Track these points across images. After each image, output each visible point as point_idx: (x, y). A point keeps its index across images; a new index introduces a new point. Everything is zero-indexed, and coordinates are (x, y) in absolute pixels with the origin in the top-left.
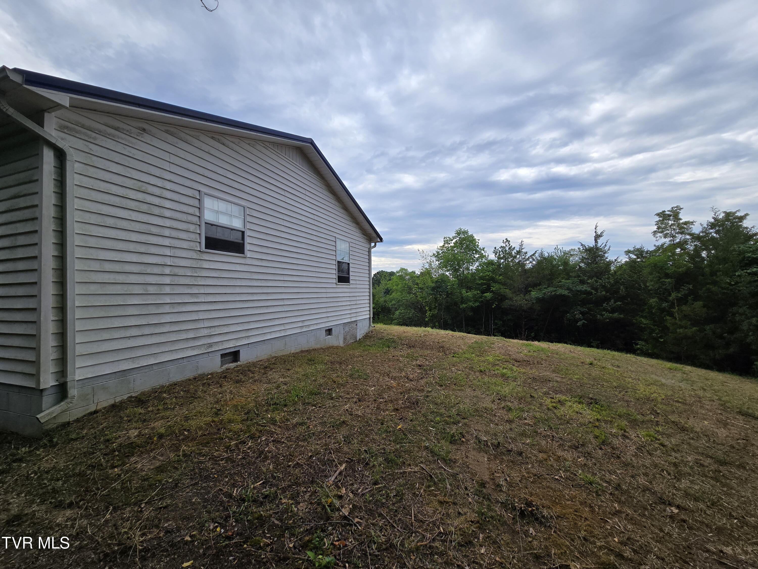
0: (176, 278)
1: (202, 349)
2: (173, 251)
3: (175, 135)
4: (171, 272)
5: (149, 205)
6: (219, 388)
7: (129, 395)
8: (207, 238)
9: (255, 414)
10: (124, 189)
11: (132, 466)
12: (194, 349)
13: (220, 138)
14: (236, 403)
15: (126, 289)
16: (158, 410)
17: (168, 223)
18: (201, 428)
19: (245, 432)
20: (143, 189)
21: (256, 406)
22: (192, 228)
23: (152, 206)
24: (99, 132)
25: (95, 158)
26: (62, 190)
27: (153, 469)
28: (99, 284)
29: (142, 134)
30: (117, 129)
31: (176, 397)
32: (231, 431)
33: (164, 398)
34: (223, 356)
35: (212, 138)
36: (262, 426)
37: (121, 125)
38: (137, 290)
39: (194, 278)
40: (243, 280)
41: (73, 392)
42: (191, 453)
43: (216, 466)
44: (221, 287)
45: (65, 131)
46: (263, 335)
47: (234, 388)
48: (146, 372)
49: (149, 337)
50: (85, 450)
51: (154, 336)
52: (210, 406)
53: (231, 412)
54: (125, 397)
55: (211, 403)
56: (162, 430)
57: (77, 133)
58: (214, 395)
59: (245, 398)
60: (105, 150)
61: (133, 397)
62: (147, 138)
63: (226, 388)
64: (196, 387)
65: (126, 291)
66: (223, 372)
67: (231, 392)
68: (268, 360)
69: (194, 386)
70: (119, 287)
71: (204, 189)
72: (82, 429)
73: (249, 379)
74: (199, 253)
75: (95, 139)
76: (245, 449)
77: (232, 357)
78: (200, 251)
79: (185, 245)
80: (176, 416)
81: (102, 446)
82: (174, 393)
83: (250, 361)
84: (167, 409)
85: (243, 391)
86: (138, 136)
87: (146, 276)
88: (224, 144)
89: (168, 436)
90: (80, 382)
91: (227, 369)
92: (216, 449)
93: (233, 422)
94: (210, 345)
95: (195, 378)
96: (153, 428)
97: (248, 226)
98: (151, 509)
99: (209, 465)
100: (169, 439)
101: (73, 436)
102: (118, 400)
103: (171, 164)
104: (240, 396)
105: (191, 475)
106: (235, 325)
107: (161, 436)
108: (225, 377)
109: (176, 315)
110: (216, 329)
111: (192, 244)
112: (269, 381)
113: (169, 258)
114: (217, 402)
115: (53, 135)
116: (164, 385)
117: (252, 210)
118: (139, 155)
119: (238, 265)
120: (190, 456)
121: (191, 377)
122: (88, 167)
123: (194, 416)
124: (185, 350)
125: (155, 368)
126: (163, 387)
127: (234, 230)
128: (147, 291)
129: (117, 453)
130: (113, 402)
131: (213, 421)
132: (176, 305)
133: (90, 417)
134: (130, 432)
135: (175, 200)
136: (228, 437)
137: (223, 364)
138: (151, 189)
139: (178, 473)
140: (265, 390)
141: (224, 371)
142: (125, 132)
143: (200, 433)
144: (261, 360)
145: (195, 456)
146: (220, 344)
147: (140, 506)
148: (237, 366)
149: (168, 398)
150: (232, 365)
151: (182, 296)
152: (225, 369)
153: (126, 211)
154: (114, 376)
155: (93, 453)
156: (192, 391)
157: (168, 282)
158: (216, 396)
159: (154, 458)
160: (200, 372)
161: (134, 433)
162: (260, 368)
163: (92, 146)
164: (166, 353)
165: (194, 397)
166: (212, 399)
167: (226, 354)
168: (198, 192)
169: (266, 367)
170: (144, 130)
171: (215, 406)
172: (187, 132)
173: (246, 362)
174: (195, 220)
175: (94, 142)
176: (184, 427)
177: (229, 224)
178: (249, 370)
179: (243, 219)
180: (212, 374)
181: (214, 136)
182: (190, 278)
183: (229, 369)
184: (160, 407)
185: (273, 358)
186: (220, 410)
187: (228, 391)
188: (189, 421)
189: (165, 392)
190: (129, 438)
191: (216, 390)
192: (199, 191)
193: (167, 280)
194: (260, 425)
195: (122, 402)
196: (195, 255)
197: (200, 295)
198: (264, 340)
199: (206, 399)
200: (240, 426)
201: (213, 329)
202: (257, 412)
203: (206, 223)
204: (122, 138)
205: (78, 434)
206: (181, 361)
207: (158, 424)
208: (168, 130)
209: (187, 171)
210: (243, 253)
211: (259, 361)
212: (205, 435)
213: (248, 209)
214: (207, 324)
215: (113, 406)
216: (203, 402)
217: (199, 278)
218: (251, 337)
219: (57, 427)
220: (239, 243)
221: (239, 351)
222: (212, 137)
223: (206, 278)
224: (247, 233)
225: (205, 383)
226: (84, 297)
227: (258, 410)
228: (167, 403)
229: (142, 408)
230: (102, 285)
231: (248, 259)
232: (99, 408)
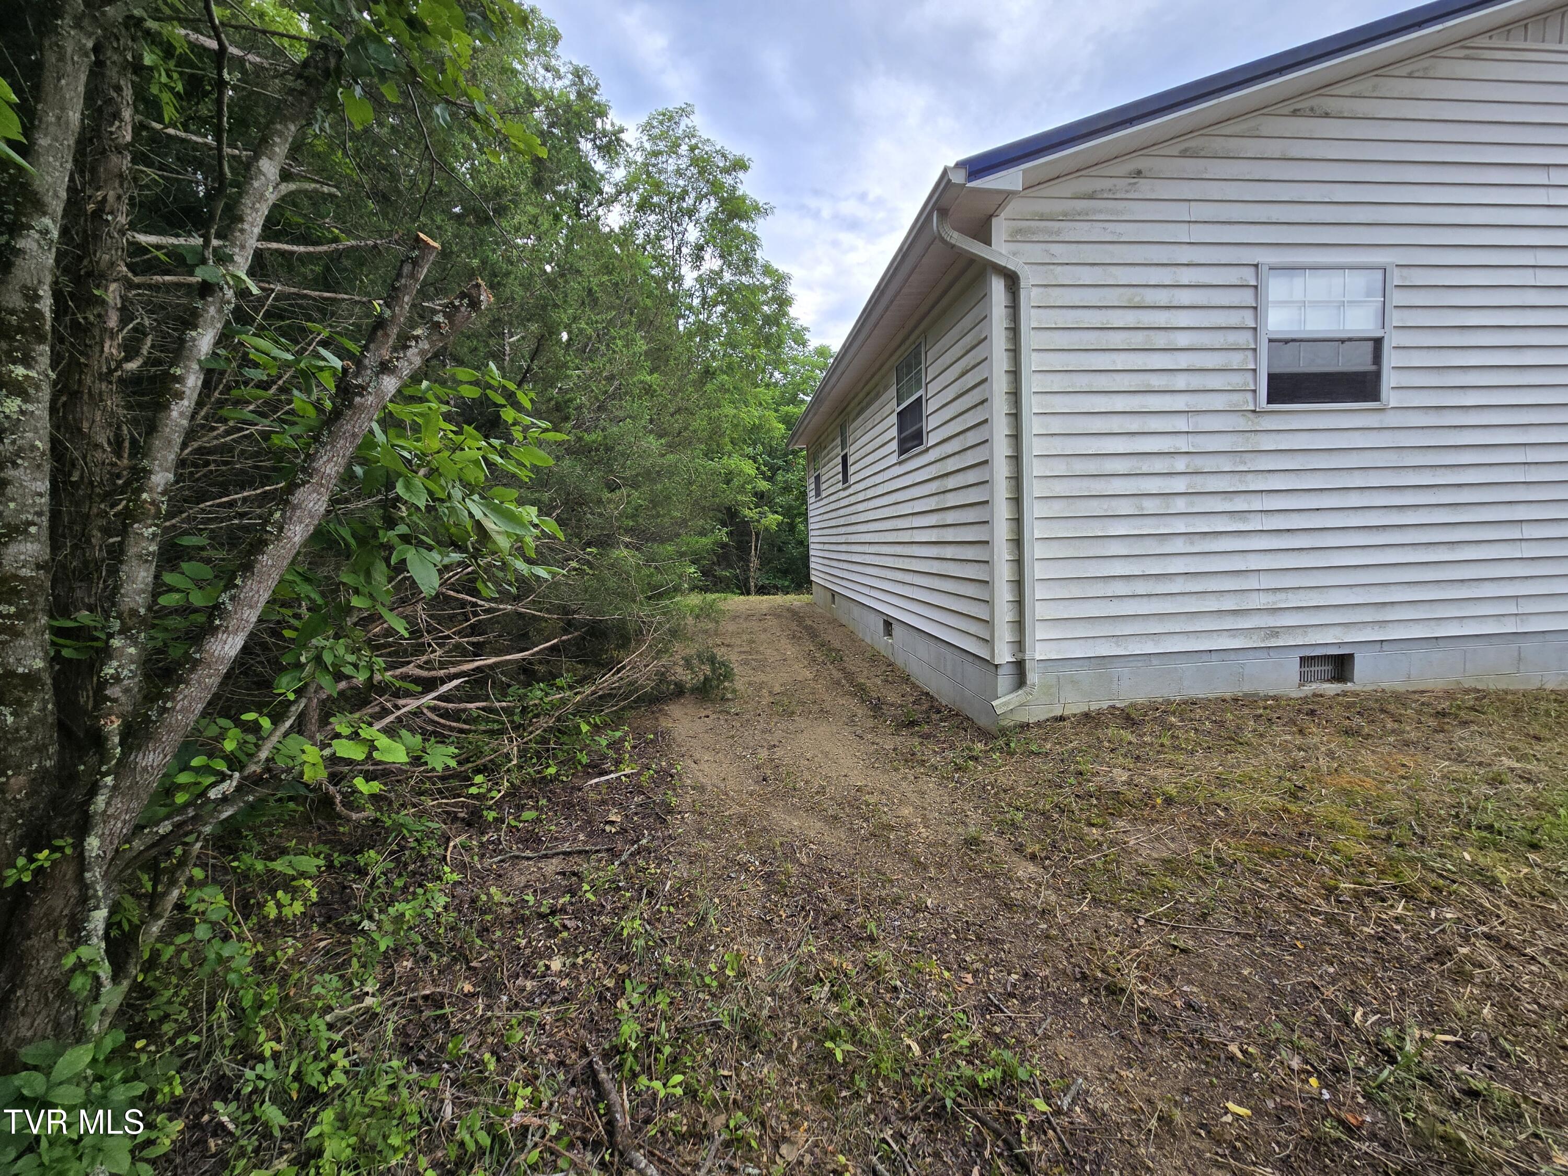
0: (1198, 479)
1: (1255, 637)
2: (1193, 419)
3: (1202, 154)
4: (1187, 466)
5: (1146, 332)
6: (1297, 736)
7: (1111, 703)
8: (1272, 377)
9: (1415, 834)
10: (1104, 311)
11: (1120, 836)
12: (1234, 636)
13: (1315, 102)
14: (1348, 786)
15: (1105, 507)
16: (1162, 745)
17: (1183, 361)
18: (1255, 816)
19: (1383, 872)
20: (1137, 301)
21: (1417, 813)
22: (1236, 360)
23: (1152, 333)
24: (1066, 217)
25: (1059, 269)
26: (1015, 344)
27: (1156, 859)
28: (1065, 500)
29: (1135, 184)
30: (1091, 197)
31: (1196, 729)
32: (1335, 851)
33: (1172, 725)
34: (1305, 661)
35: (1295, 113)
36: (1441, 876)
37: (1099, 184)
38: (1125, 507)
39: (1237, 476)
40: (1371, 472)
41: (1033, 677)
42: (1235, 862)
43: (1299, 922)
44: (1307, 495)
45: (1019, 238)
46: (1433, 623)
47: (1337, 745)
48: (1138, 668)
49: (1145, 599)
50: (1050, 776)
51: (1154, 599)
52: (1274, 771)
53: (1334, 802)
54: (1105, 705)
55: (1278, 766)
56: (1172, 790)
57: (1034, 233)
58: (1285, 748)
59: (1374, 779)
60: (1074, 246)
61: (1118, 709)
62: (1145, 188)
63: (1316, 740)
64: (1239, 718)
65: (1106, 510)
66: (1305, 700)
67: (1330, 754)
68: (1449, 695)
69: (1235, 716)
70: (1094, 503)
71: (1266, 257)
72: (1045, 740)
73: (1386, 733)
74: (1251, 415)
75: (1058, 232)
76: (1384, 916)
77: (1330, 668)
78: (1254, 411)
79: (1218, 402)
80: (1197, 769)
81: (1072, 780)
82: (1192, 720)
83: (1384, 685)
84: (1177, 748)
85: (1368, 760)
86: (1127, 191)
87: (1140, 479)
88: (1327, 115)
89: (1183, 804)
90: (1042, 665)
91: (1315, 695)
92: (1296, 879)
93: (1341, 829)
94: (1274, 632)
95: (1236, 700)
96: (1154, 779)
97: (1396, 318)
98: (1157, 938)
99: (1281, 908)
100: (1185, 812)
101: (1034, 748)
102: (1094, 707)
103: (1192, 226)
104: (1360, 771)
105: (1237, 911)
106: (1344, 589)
107: (1169, 801)
108: (1312, 713)
109: (1197, 558)
110: (1290, 595)
111: (1235, 397)
112: (1459, 755)
113: (1185, 436)
114: (1293, 767)
115: (1003, 252)
116: (1172, 699)
117: (1413, 270)
118: (1129, 232)
119: (1357, 433)
120: (1232, 867)
121: (1228, 696)
122: (1050, 290)
123: (1240, 782)
124: (1215, 634)
125: (1155, 661)
126: (1169, 702)
127: (1350, 340)
128: (1142, 509)
129: (1095, 802)
130: (1086, 709)
131: (1286, 811)
132: (1197, 537)
133: (1056, 725)
134: (1114, 771)
135: (1200, 304)
136: (1329, 863)
137: (1304, 680)
138: (1151, 296)
139: (1209, 892)
140: (1444, 777)
141: (1306, 697)
142: (1105, 196)
143: (1253, 826)
144: (1423, 692)
145: (1243, 873)
146: (1299, 631)
147: (1135, 920)
148: (1345, 694)
149: (1180, 727)
150: (1331, 688)
151: (1211, 517)
152: (1310, 694)
153: (1107, 355)
154: (1086, 662)
155: (1061, 787)
156: (1232, 726)
157: (1182, 489)
158: (1290, 751)
159: (1158, 838)
160: (1247, 688)
161: (1121, 776)
162: (1419, 712)
163: (1054, 248)
164: (1175, 636)
165: (1234, 740)
166: (1279, 756)
167: (1313, 658)
168: (1252, 269)
169: (1443, 714)
170: (1139, 173)
171: (1288, 775)
172: (1227, 131)
173: (1375, 688)
174: (1244, 338)
175: (1057, 239)
176: (1216, 799)
177: (1334, 327)
178: (1383, 711)
179: (1380, 305)
180: (1275, 698)
181: (1298, 106)
182: (1228, 476)
183: (1321, 696)
184: (1167, 742)
185: (1467, 691)
186: (1301, 788)
187: (1323, 749)
188: (1227, 789)
189: (1174, 713)
190: (1113, 781)
191: (1289, 737)
192: (1256, 266)
193: (1179, 485)
194: (1433, 871)
195: (1099, 713)
196: (1241, 423)
197: (1252, 515)
198: (1437, 638)
199: (1264, 753)
200: (1366, 850)
201: (1281, 596)
202: (1418, 830)
203: (1270, 341)
204: (1101, 211)
205: (1040, 746)
206: (1205, 657)
207: (1163, 773)
208: (1186, 150)
209: (1228, 227)
210: (1376, 397)
211: (1415, 692)
212: (1265, 834)
213: (1396, 270)
214: (1267, 582)
215: (1086, 715)
216: (1257, 756)
217: (1250, 476)
218: (1390, 625)
219: (1015, 727)
220: (1364, 374)
221: (1351, 656)
222: (1295, 111)
223: (1267, 475)
224: (1392, 340)
225: (1261, 716)
226: (1045, 521)
227: (1423, 827)
228: (1178, 737)
229: (1132, 732)
230: (1070, 500)
231: (1392, 412)
232: (1066, 713)
